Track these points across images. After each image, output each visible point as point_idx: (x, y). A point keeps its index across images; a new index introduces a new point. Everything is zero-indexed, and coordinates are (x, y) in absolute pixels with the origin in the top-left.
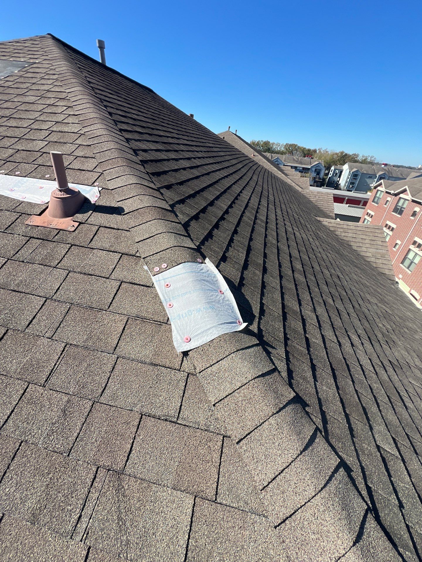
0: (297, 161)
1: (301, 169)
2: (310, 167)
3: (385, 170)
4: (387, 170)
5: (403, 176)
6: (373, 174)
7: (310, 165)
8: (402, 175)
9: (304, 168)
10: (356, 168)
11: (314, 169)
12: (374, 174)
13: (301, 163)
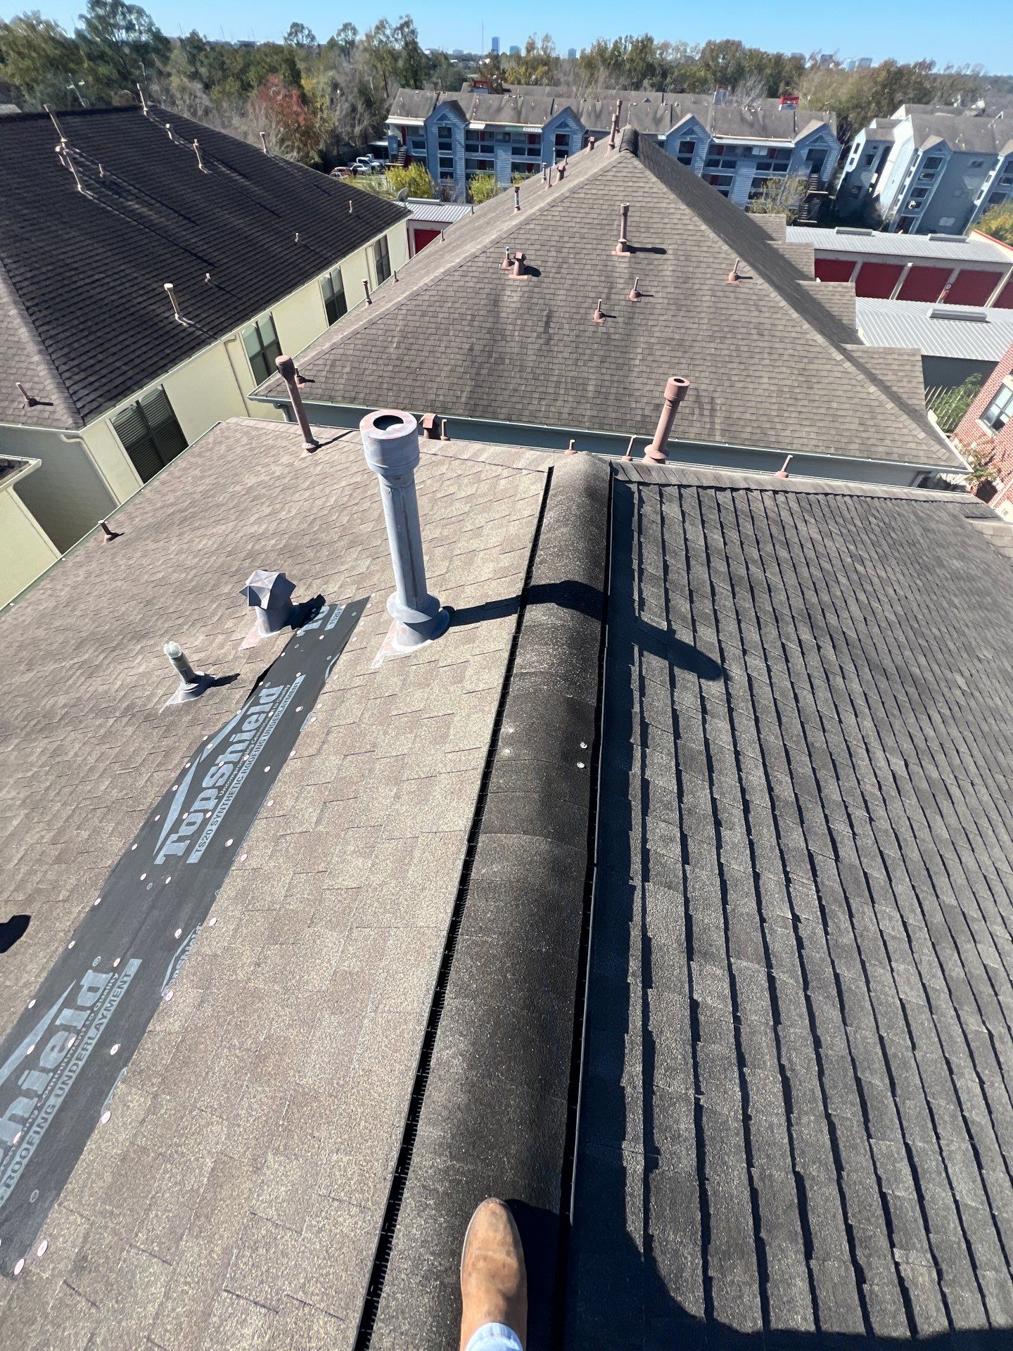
0: (752, 125)
1: (764, 153)
2: (792, 145)
6: (986, 150)
7: (793, 135)
9: (773, 151)
10: (938, 134)
11: (804, 153)
12: (992, 151)
13: (765, 132)
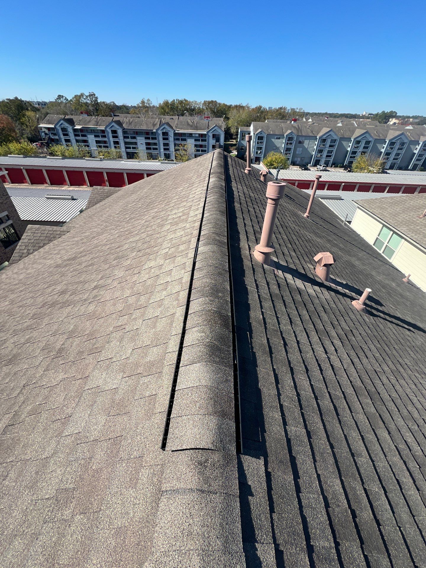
0: (192, 126)
2: (206, 133)
3: (295, 127)
4: (297, 127)
5: (313, 134)
6: (280, 134)
7: (207, 129)
8: (312, 132)
9: (199, 135)
10: (262, 128)
11: (211, 135)
12: (282, 133)
13: (196, 128)
